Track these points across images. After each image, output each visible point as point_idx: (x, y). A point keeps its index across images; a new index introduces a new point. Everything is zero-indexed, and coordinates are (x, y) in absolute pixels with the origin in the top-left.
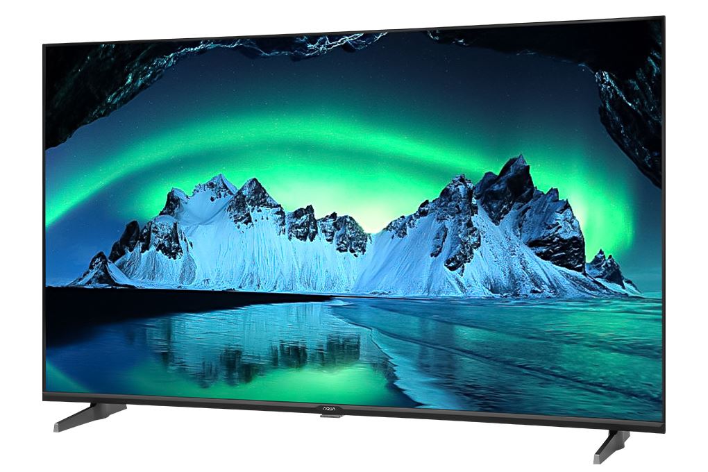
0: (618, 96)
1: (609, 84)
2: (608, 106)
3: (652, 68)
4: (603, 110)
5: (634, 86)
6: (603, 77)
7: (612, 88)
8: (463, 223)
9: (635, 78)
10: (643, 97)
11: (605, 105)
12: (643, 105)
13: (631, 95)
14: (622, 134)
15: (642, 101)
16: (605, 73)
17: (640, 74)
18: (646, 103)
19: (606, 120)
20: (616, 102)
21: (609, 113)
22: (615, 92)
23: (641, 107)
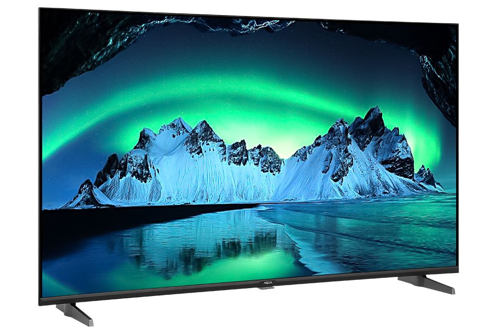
0: (432, 71)
1: (427, 63)
2: (427, 77)
3: (451, 56)
4: (424, 79)
5: (441, 65)
6: (424, 59)
7: (429, 66)
8: (342, 150)
9: (442, 61)
10: (446, 72)
11: (425, 77)
12: (446, 77)
13: (439, 71)
14: (434, 95)
15: (445, 75)
16: (425, 57)
17: (444, 58)
18: (447, 76)
19: (426, 85)
20: (431, 74)
21: (428, 81)
22: (431, 68)
23: (445, 78)
